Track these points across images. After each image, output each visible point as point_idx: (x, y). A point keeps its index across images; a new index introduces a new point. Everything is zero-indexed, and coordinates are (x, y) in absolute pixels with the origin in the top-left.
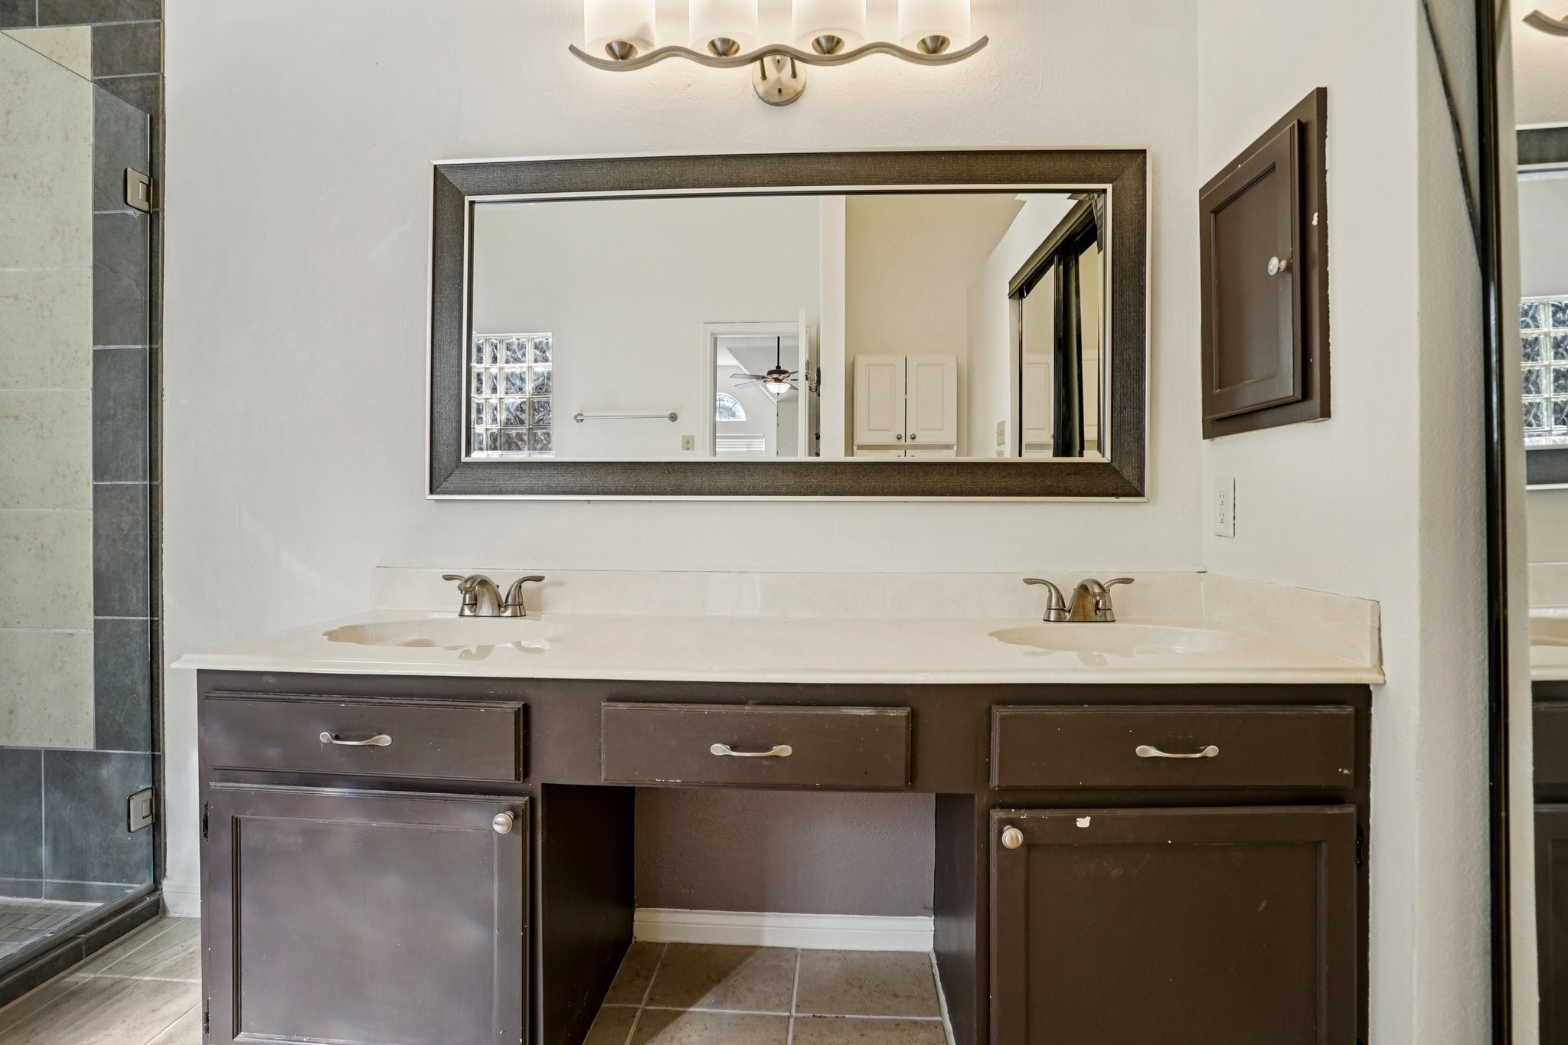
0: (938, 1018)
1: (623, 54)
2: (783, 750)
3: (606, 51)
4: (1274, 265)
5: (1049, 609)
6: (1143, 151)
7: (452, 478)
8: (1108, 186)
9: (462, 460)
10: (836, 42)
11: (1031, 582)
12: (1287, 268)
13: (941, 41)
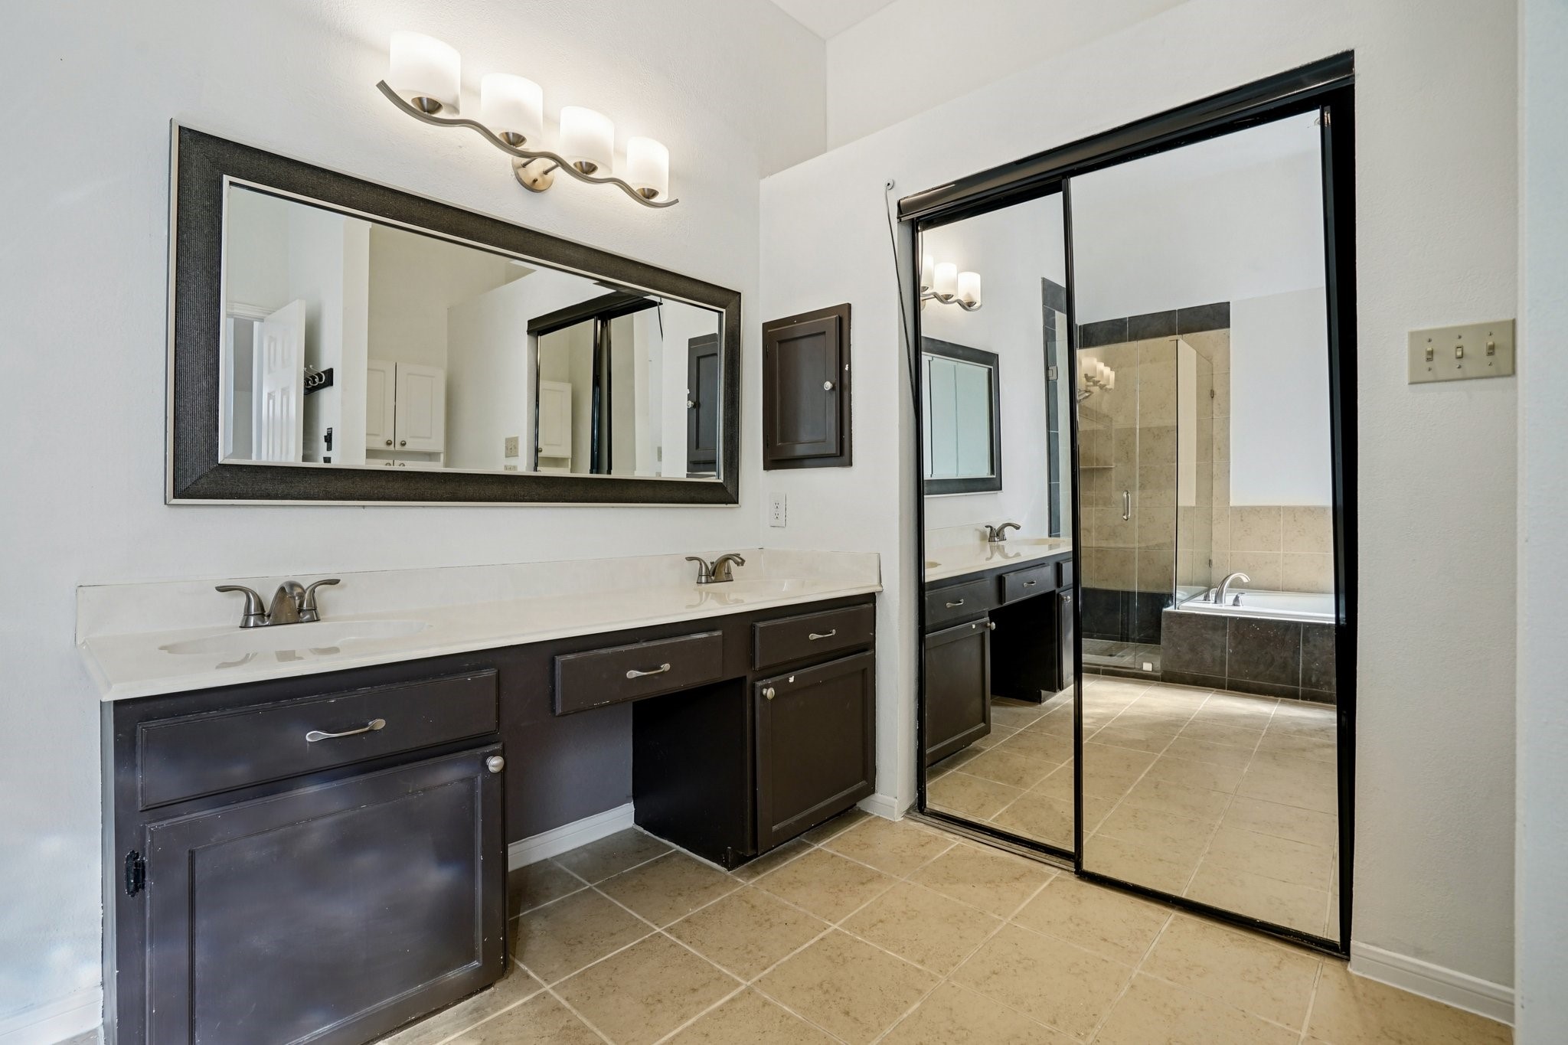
1: (427, 109)
2: (666, 667)
3: (413, 100)
4: (828, 385)
5: (700, 575)
6: (740, 294)
7: (203, 481)
8: (724, 310)
9: (220, 461)
10: (592, 168)
11: (690, 559)
12: (833, 388)
13: (653, 193)
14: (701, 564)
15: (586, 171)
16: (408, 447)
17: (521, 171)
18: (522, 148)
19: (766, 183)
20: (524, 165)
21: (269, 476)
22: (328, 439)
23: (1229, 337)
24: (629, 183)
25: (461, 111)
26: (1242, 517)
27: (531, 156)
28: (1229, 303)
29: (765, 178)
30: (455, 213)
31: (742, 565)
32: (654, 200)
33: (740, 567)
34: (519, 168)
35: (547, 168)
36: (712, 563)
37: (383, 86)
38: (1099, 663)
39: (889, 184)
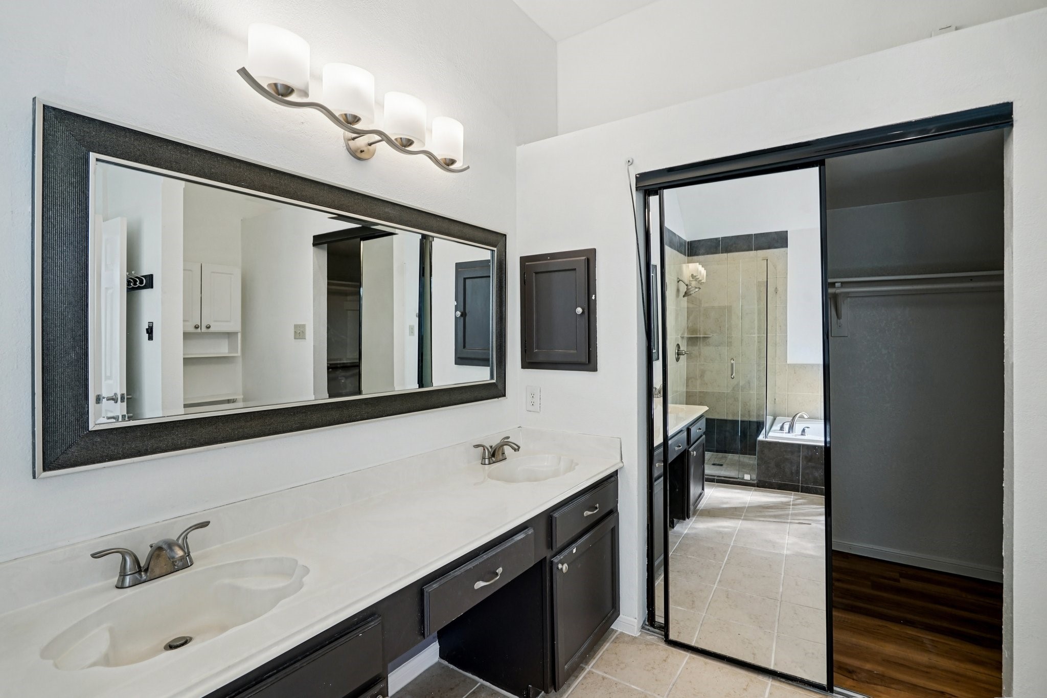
0: (479, 684)
1: (281, 93)
2: (500, 570)
3: (269, 85)
4: (579, 310)
5: (484, 458)
6: (505, 235)
7: (74, 449)
8: (495, 249)
9: (90, 429)
10: (410, 143)
11: (477, 446)
12: (583, 313)
13: (453, 162)
14: (484, 449)
15: (404, 145)
16: (212, 330)
17: (351, 143)
18: (358, 126)
19: (521, 150)
20: (354, 139)
21: (139, 434)
22: (150, 331)
23: (787, 254)
24: (435, 154)
25: (310, 96)
26: (795, 371)
27: (361, 133)
28: (787, 231)
29: (521, 145)
30: (299, 181)
31: (518, 451)
32: (452, 167)
33: (517, 452)
34: (350, 140)
35: (371, 141)
36: (491, 447)
37: (243, 72)
38: (714, 475)
39: (629, 161)
